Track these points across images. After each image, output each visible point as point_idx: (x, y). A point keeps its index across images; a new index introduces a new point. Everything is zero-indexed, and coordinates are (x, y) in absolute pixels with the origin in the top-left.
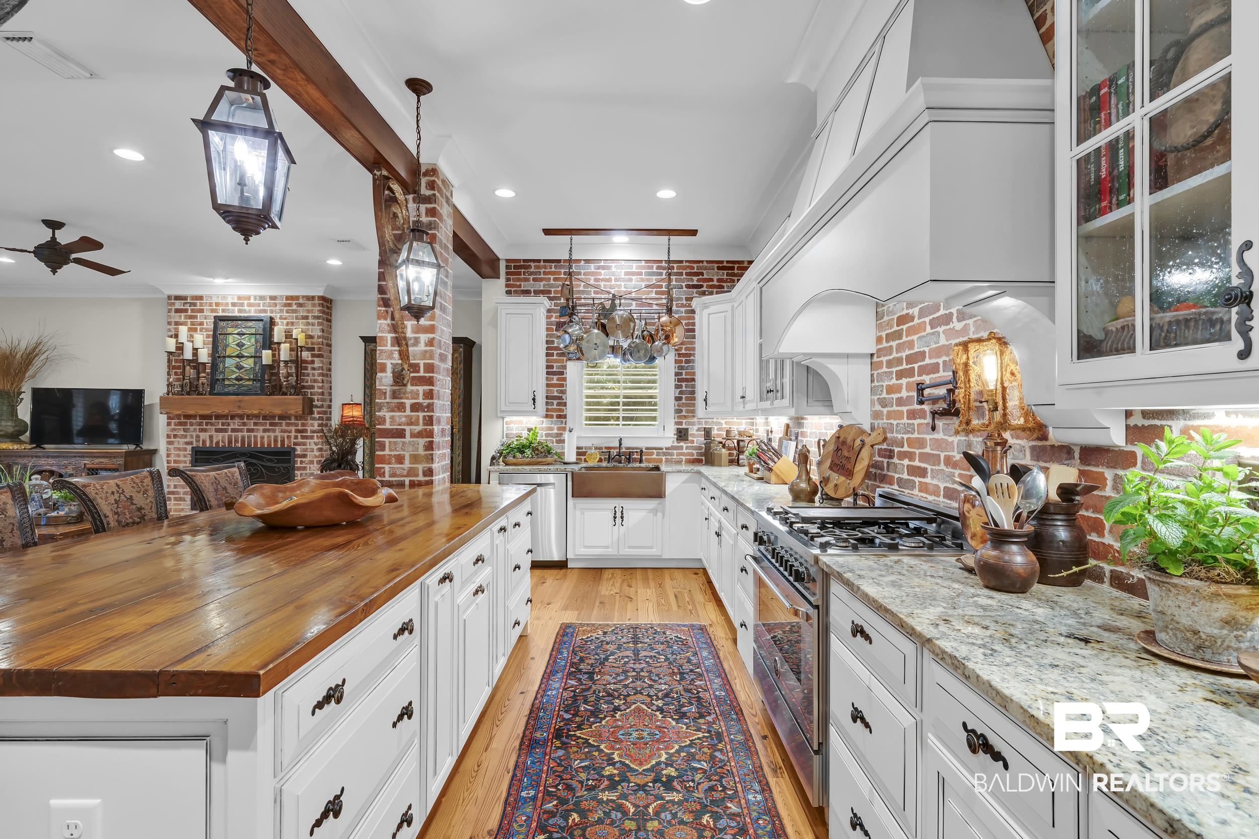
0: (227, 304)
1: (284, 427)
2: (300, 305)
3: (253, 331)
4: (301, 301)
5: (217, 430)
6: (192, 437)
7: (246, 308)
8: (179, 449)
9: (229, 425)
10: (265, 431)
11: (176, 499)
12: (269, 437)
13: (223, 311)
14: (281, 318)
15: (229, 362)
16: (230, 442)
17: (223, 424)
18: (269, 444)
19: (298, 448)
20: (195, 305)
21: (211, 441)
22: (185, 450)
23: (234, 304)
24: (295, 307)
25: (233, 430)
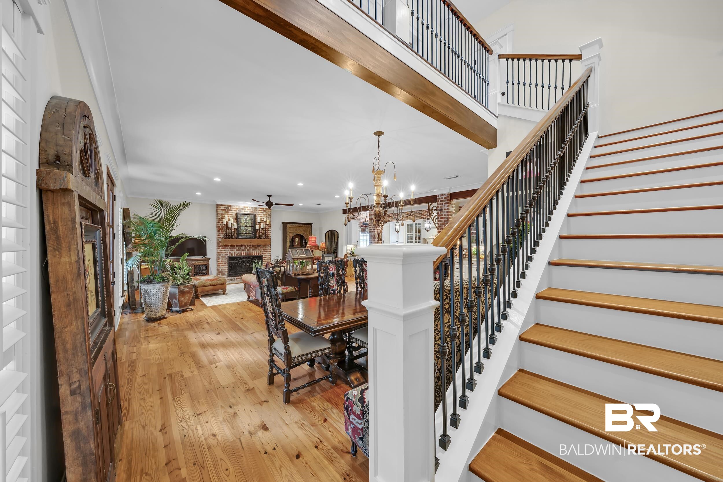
0: (240, 209)
1: (259, 249)
2: (264, 211)
3: (250, 218)
4: (264, 210)
5: (237, 250)
6: (228, 253)
7: (247, 211)
8: (223, 257)
9: (241, 248)
10: (253, 250)
11: (221, 274)
12: (254, 252)
13: (239, 211)
14: (258, 214)
15: (243, 228)
16: (241, 254)
17: (239, 248)
18: (254, 254)
19: (263, 255)
20: (228, 208)
21: (235, 254)
22: (225, 257)
23: (242, 209)
24: (262, 211)
25: (242, 250)
